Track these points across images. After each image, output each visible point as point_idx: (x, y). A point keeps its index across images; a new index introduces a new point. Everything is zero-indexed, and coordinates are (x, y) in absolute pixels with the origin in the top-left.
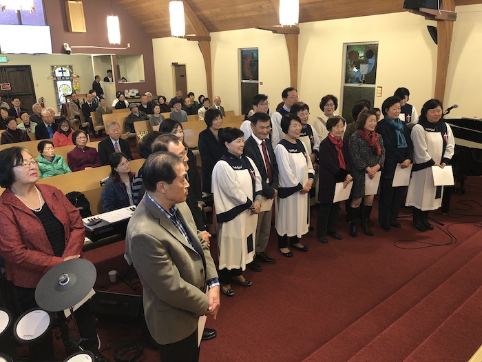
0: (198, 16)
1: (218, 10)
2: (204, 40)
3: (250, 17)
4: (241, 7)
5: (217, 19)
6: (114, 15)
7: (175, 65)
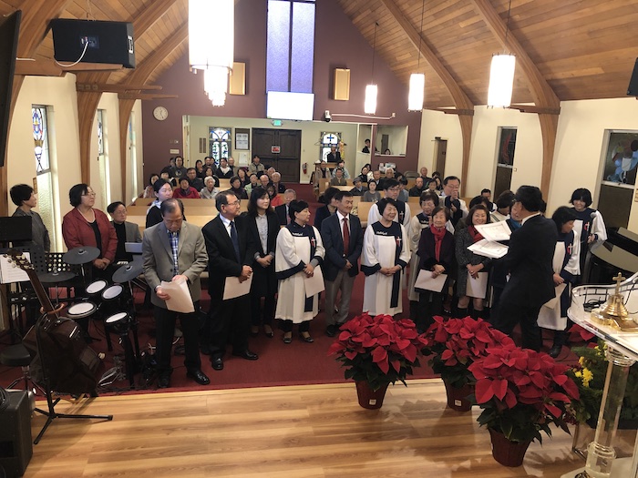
2: (466, 114)
6: (374, 84)
7: (438, 139)
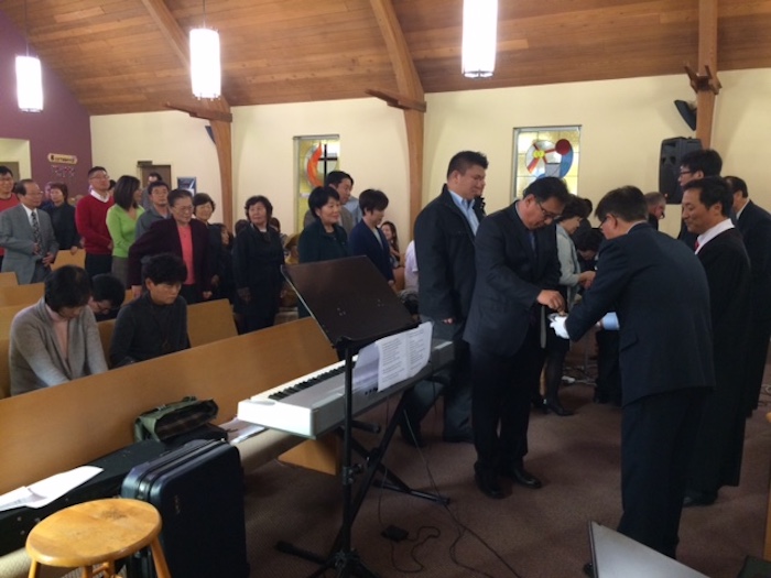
1: (261, 63)
2: (220, 120)
3: (326, 80)
4: (313, 59)
5: (254, 81)
6: (31, 54)
7: (145, 165)
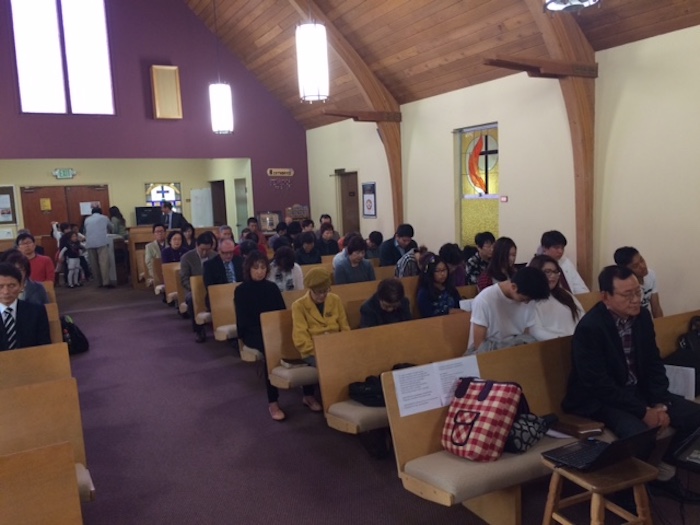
0: (375, 73)
1: (411, 52)
2: (389, 120)
7: (340, 173)
